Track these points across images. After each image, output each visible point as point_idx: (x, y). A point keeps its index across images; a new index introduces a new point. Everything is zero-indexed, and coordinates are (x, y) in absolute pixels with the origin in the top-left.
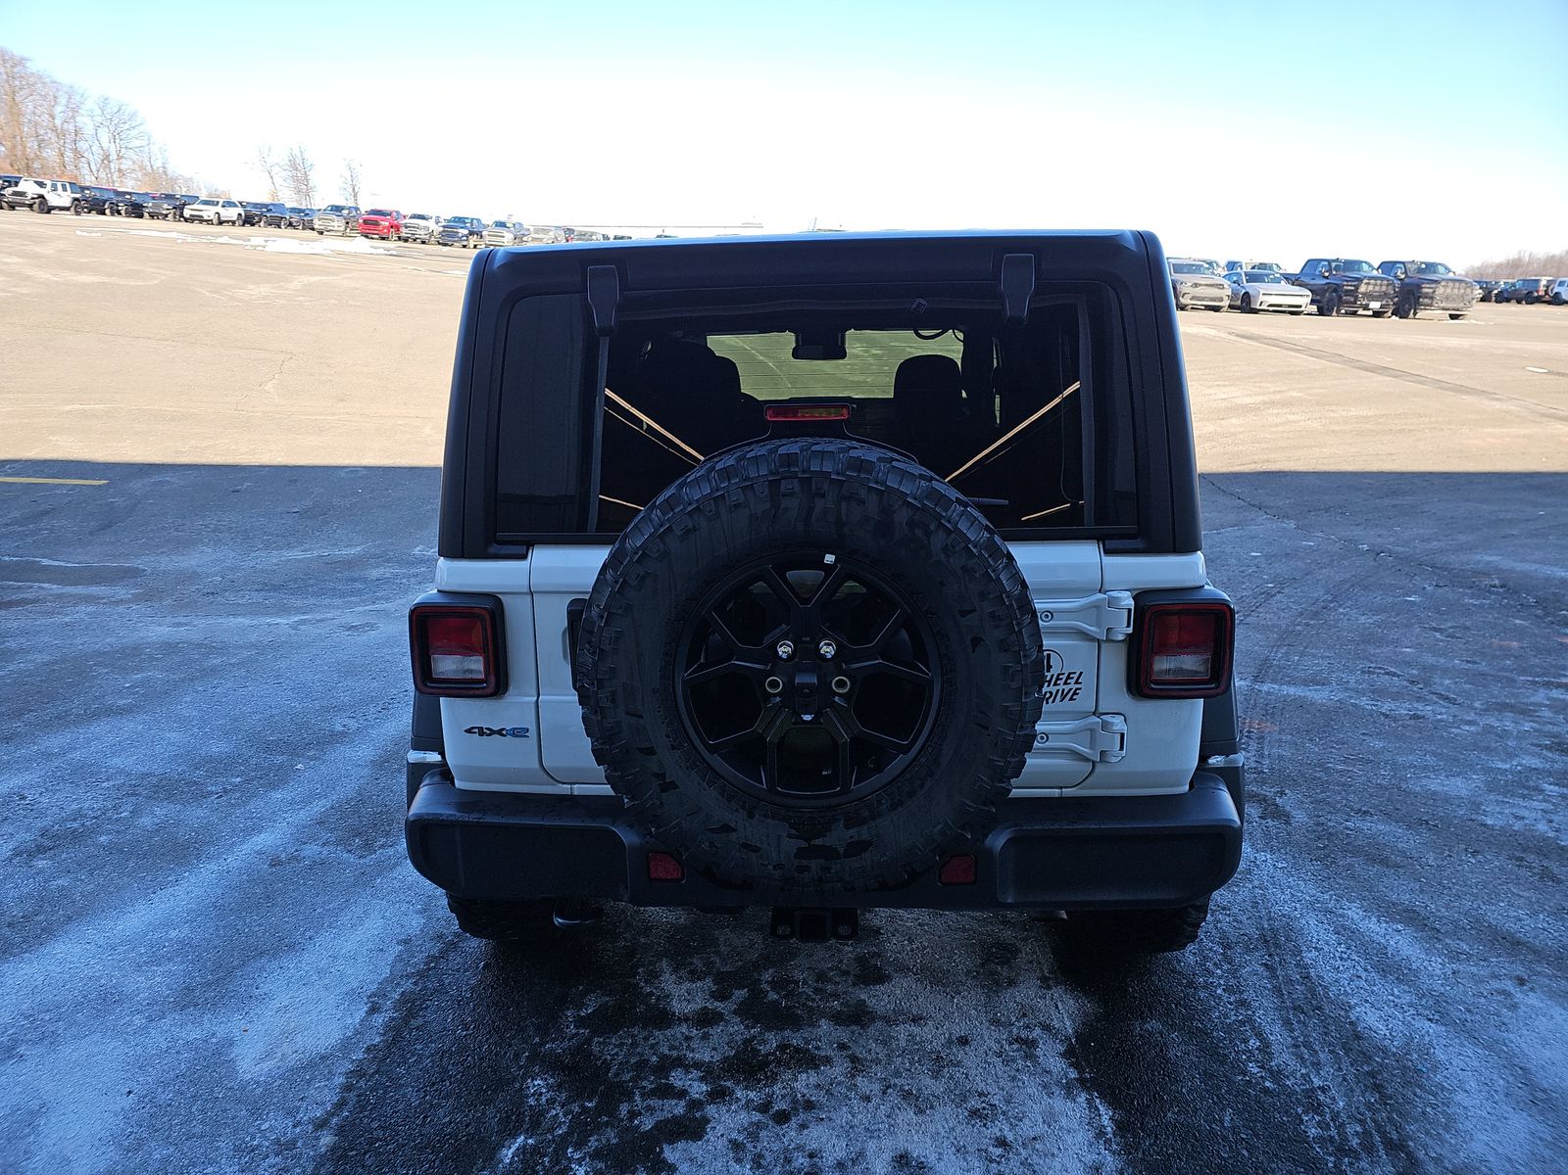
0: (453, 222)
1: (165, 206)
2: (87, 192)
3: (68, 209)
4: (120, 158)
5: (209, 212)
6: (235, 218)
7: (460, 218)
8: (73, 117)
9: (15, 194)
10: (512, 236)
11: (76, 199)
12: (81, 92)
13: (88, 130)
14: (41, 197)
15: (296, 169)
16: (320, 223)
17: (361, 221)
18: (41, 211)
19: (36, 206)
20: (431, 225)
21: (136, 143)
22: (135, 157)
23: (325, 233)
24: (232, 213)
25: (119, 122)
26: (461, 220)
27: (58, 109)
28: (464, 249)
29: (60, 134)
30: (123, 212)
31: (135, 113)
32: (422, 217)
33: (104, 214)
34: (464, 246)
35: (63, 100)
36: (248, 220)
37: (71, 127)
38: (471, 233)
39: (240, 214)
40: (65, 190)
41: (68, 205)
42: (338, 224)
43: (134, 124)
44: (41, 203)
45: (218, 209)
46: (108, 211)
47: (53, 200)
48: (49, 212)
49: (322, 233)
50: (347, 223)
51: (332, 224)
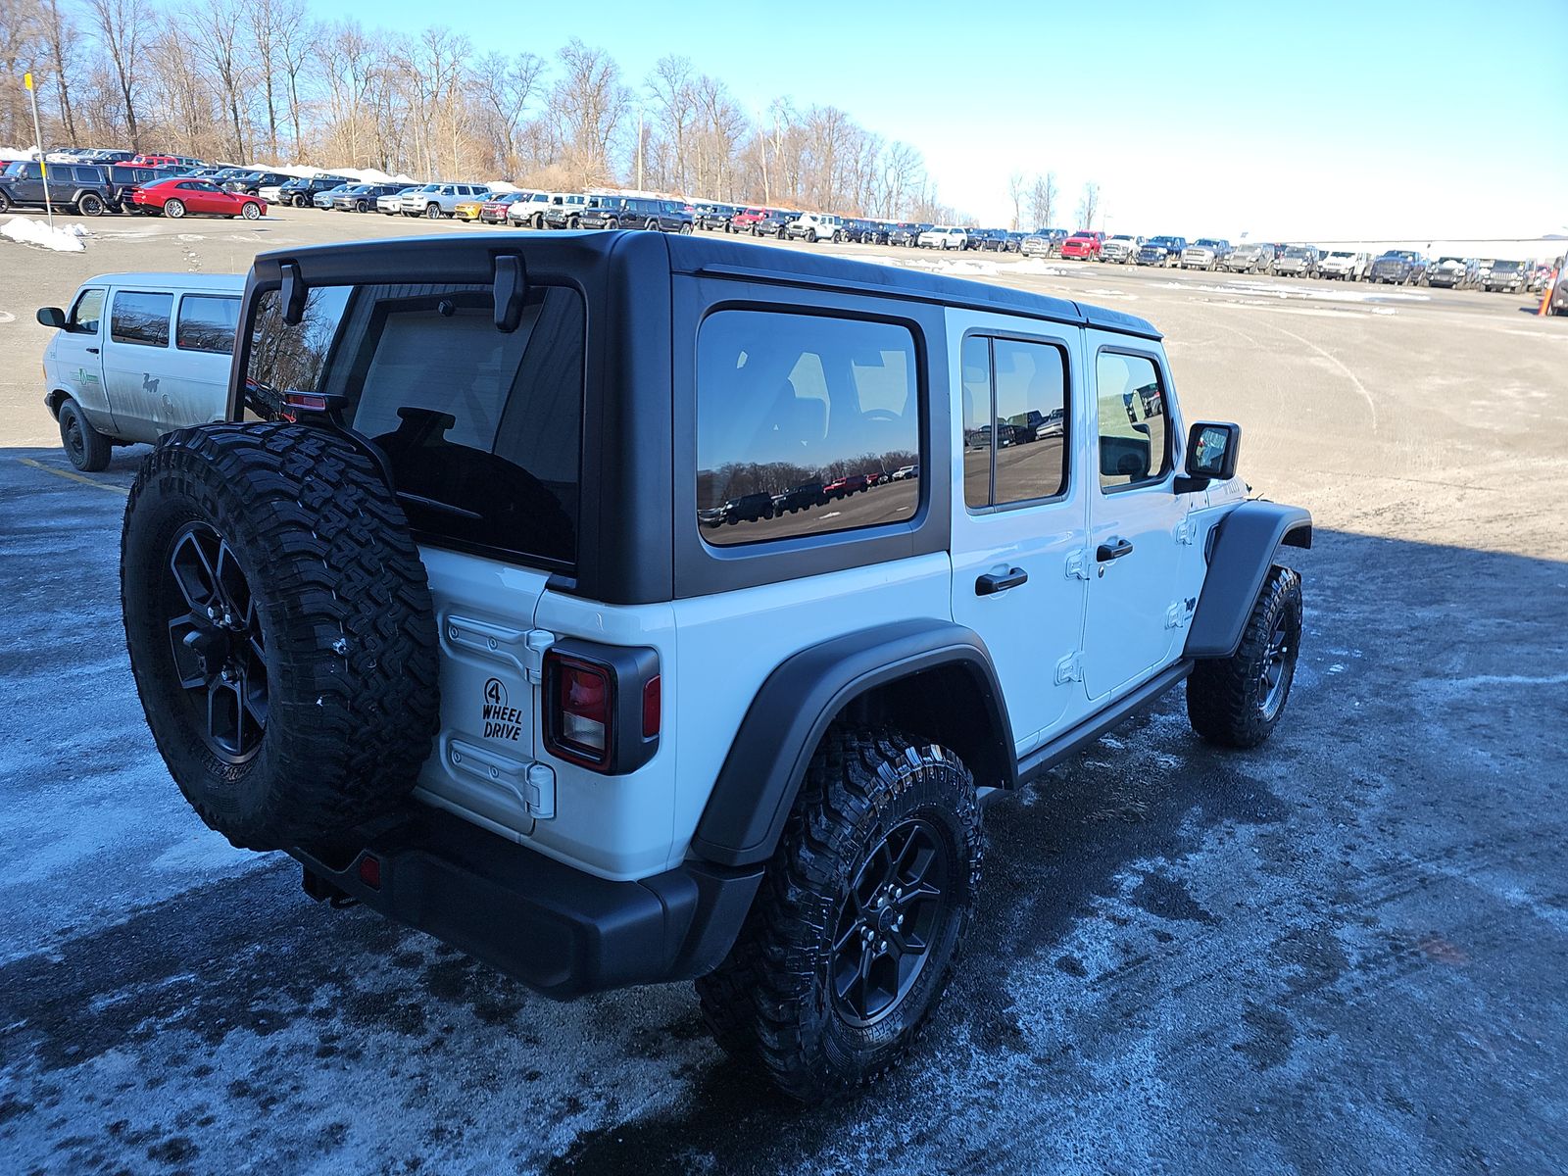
0: (1155, 241)
1: (905, 234)
2: (851, 224)
3: (830, 239)
4: (899, 193)
5: (937, 239)
6: (958, 244)
7: (1163, 238)
8: (872, 161)
9: (795, 227)
10: (1213, 255)
11: (836, 231)
12: (881, 139)
13: (880, 173)
14: (812, 229)
15: (1041, 196)
16: (1027, 246)
17: (1064, 243)
18: (810, 241)
19: (807, 237)
20: (1132, 245)
21: (914, 180)
22: (911, 193)
23: (1030, 255)
24: (956, 239)
25: (904, 161)
26: (1162, 240)
27: (863, 154)
28: (1161, 269)
29: (860, 176)
30: (874, 241)
31: (918, 155)
32: (1126, 238)
33: (860, 242)
34: (1161, 266)
35: (866, 147)
36: (969, 245)
37: (867, 170)
38: (1170, 252)
39: (963, 241)
40: (830, 222)
41: (830, 236)
42: (1043, 246)
43: (915, 163)
44: (811, 234)
45: (946, 236)
46: (863, 240)
47: (820, 232)
48: (816, 241)
49: (1027, 255)
50: (1052, 245)
51: (1038, 246)
